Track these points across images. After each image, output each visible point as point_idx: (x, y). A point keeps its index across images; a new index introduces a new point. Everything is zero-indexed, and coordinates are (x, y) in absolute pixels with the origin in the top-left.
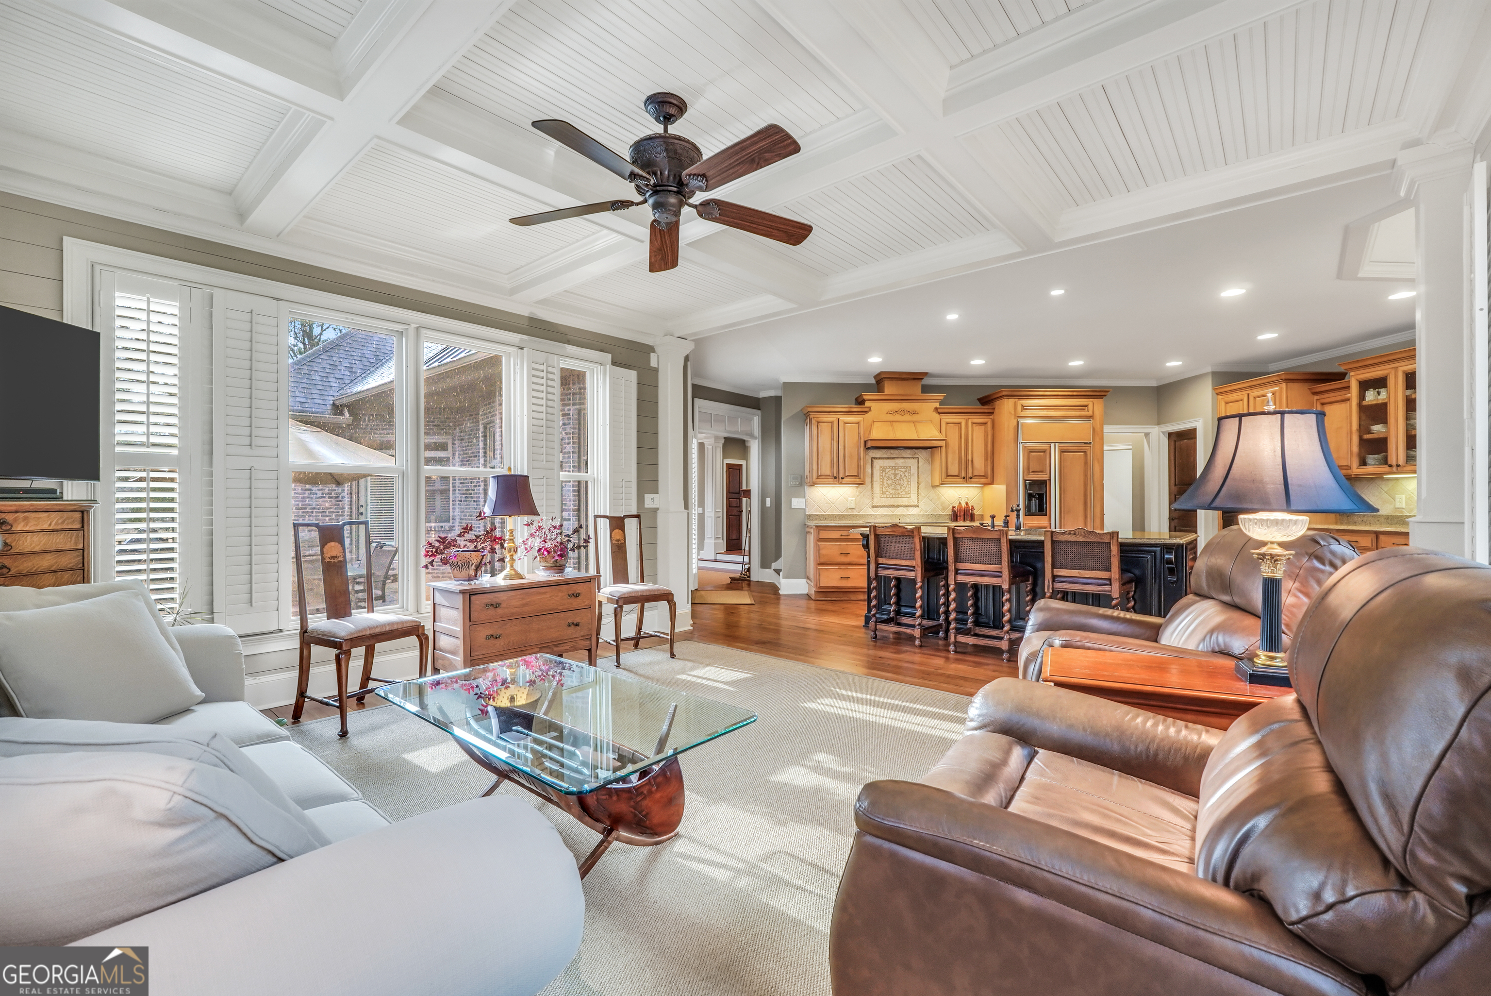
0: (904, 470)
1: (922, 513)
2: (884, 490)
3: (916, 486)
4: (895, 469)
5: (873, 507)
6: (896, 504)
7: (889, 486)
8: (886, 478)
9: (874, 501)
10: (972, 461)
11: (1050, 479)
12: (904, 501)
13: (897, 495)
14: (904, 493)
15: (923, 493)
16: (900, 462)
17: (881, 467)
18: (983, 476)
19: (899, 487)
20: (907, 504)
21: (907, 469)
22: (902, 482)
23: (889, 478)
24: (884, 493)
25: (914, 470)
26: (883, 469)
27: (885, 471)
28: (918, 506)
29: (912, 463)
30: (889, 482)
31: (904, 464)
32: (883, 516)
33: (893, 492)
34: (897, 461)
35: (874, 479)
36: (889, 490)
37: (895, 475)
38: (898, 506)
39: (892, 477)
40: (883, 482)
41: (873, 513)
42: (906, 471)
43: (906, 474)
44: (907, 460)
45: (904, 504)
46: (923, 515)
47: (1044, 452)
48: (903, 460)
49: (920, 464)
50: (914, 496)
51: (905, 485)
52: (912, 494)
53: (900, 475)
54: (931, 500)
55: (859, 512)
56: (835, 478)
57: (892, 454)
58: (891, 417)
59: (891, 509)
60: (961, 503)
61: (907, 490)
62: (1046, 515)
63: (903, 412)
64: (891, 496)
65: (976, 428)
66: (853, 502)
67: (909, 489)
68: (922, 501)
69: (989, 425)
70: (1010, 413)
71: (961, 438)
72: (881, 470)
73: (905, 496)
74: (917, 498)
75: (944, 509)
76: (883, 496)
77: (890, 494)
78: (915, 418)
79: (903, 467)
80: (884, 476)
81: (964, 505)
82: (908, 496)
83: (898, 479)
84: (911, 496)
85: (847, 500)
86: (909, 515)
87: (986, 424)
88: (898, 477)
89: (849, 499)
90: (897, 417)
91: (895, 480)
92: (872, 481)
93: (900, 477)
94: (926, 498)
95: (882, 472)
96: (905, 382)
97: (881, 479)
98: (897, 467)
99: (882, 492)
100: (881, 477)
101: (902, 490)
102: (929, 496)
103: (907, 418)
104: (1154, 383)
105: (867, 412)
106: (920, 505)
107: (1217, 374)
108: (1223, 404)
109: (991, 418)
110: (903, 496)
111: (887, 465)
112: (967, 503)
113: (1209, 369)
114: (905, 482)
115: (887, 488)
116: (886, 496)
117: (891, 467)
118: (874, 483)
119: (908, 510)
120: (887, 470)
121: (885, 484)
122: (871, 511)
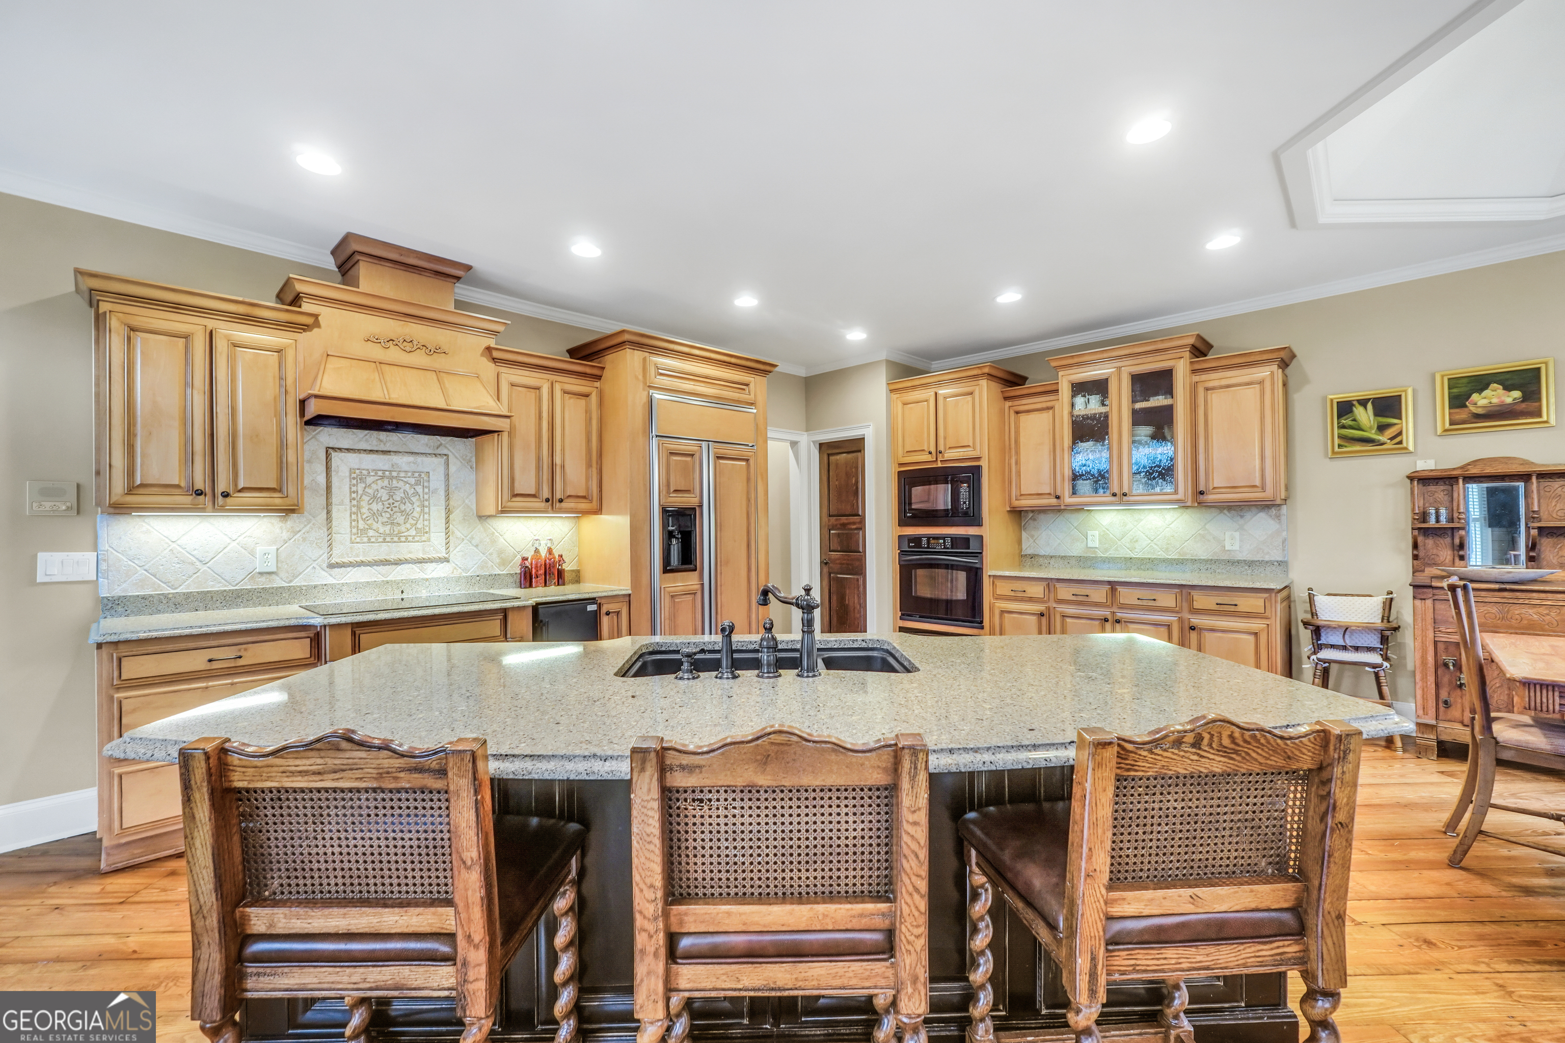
0: (412, 481)
1: (457, 573)
2: (361, 525)
3: (443, 515)
4: (391, 478)
5: (332, 566)
6: (392, 557)
7: (375, 515)
8: (366, 498)
9: (336, 551)
10: (563, 467)
11: (701, 506)
12: (415, 550)
13: (397, 538)
14: (413, 532)
15: (458, 530)
16: (403, 461)
17: (352, 471)
18: (584, 497)
19: (400, 519)
20: (421, 555)
21: (421, 478)
22: (408, 507)
23: (375, 498)
24: (363, 532)
25: (437, 481)
26: (358, 477)
27: (362, 480)
28: (447, 560)
29: (433, 465)
30: (375, 507)
31: (413, 467)
32: (357, 586)
33: (387, 529)
34: (395, 459)
35: (335, 499)
36: (375, 526)
37: (391, 491)
38: (398, 562)
39: (384, 494)
40: (359, 507)
41: (331, 581)
42: (416, 484)
43: (419, 489)
44: (420, 459)
45: (413, 556)
46: (458, 579)
47: (693, 455)
48: (411, 458)
49: (453, 469)
50: (437, 538)
51: (416, 514)
52: (432, 534)
53: (402, 490)
54: (477, 546)
55: (291, 581)
56: (199, 493)
57: (381, 441)
58: (376, 352)
59: (381, 569)
60: (537, 551)
61: (419, 526)
62: (695, 570)
63: (409, 344)
64: (381, 540)
65: (571, 402)
66: (272, 557)
67: (426, 523)
68: (457, 550)
69: (594, 398)
70: (637, 378)
71: (540, 417)
72: (354, 478)
73: (417, 539)
74: (444, 542)
75: (504, 563)
76: (358, 539)
77: (377, 534)
78: (438, 362)
79: (410, 474)
80: (360, 492)
81: (543, 553)
82: (424, 538)
83: (398, 499)
84: (432, 539)
85: (252, 553)
86: (427, 580)
87: (587, 396)
88: (399, 495)
89: (259, 550)
90: (394, 354)
91: (391, 501)
92: (328, 504)
93: (403, 495)
94: (465, 541)
95: (354, 482)
96: (415, 277)
97: (354, 499)
98: (394, 474)
99: (354, 531)
100: (354, 495)
101: (408, 526)
102: (472, 538)
103: (418, 358)
104: (802, 372)
105: (306, 328)
106: (451, 559)
107: (891, 364)
108: (900, 405)
109: (597, 384)
110: (410, 539)
111: (370, 467)
112: (550, 551)
113: (883, 356)
114: (415, 506)
115: (369, 522)
116: (365, 539)
117: (380, 473)
118: (336, 507)
119: (423, 570)
120: (370, 480)
121: (365, 510)
122: (328, 577)
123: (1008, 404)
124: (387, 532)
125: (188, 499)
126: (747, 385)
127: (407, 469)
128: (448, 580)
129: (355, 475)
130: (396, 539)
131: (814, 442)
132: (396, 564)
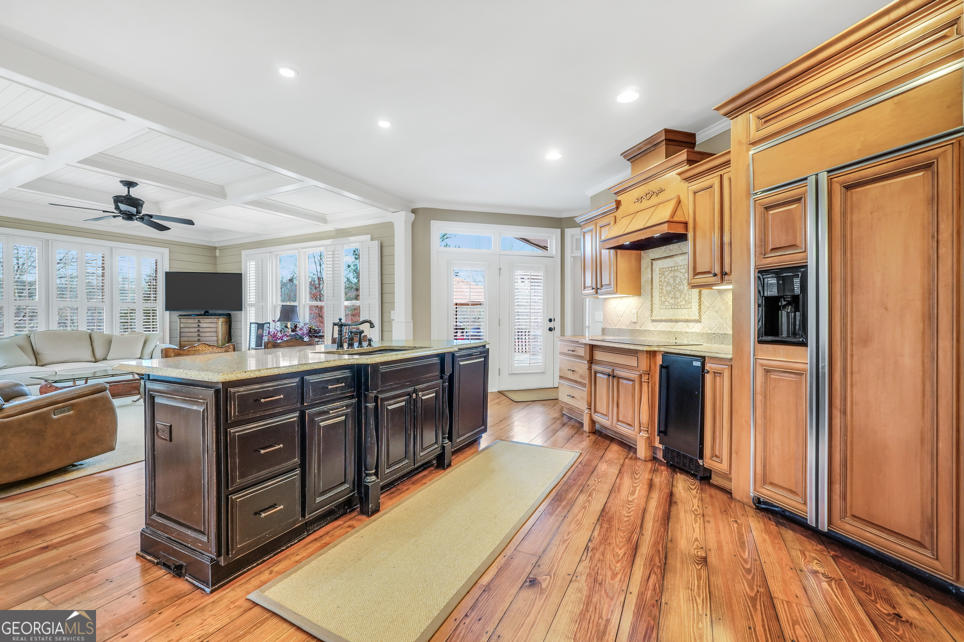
0: (684, 271)
1: (704, 331)
2: (663, 299)
4: (675, 271)
5: (653, 321)
6: (675, 318)
7: (668, 293)
8: (665, 284)
9: (654, 313)
12: (683, 314)
13: (676, 306)
14: (683, 303)
15: (705, 301)
16: (680, 260)
17: (660, 270)
19: (678, 295)
20: (687, 317)
22: (682, 287)
23: (668, 284)
24: (664, 303)
27: (664, 274)
28: (699, 321)
30: (669, 288)
31: (684, 263)
33: (672, 301)
34: (677, 259)
35: (654, 286)
36: (668, 299)
37: (675, 277)
38: (677, 321)
39: (671, 281)
40: (662, 289)
42: (685, 273)
43: (686, 275)
45: (684, 318)
48: (683, 257)
50: (695, 307)
51: (685, 292)
52: (693, 304)
53: (679, 278)
54: (717, 312)
55: (641, 327)
57: (671, 250)
59: (670, 323)
61: (687, 299)
62: (806, 345)
64: (670, 307)
66: (635, 315)
67: (690, 296)
68: (706, 314)
72: (661, 274)
73: (685, 307)
74: (698, 308)
76: (662, 308)
77: (669, 304)
79: (682, 267)
80: (663, 281)
82: (689, 307)
83: (677, 283)
84: (693, 307)
85: (631, 314)
86: (687, 333)
88: (678, 280)
89: (633, 311)
91: (675, 284)
92: (652, 289)
93: (679, 280)
94: (711, 308)
95: (661, 276)
97: (660, 285)
98: (676, 268)
99: (660, 302)
100: (660, 283)
101: (682, 299)
102: (714, 306)
106: (702, 321)
110: (682, 306)
111: (666, 266)
114: (685, 286)
115: (666, 297)
116: (664, 307)
117: (670, 269)
118: (654, 290)
119: (688, 327)
120: (666, 273)
121: (664, 291)
122: (651, 327)
124: (673, 303)
127: (681, 264)
128: (697, 334)
129: (661, 272)
130: (676, 307)
132: (676, 322)
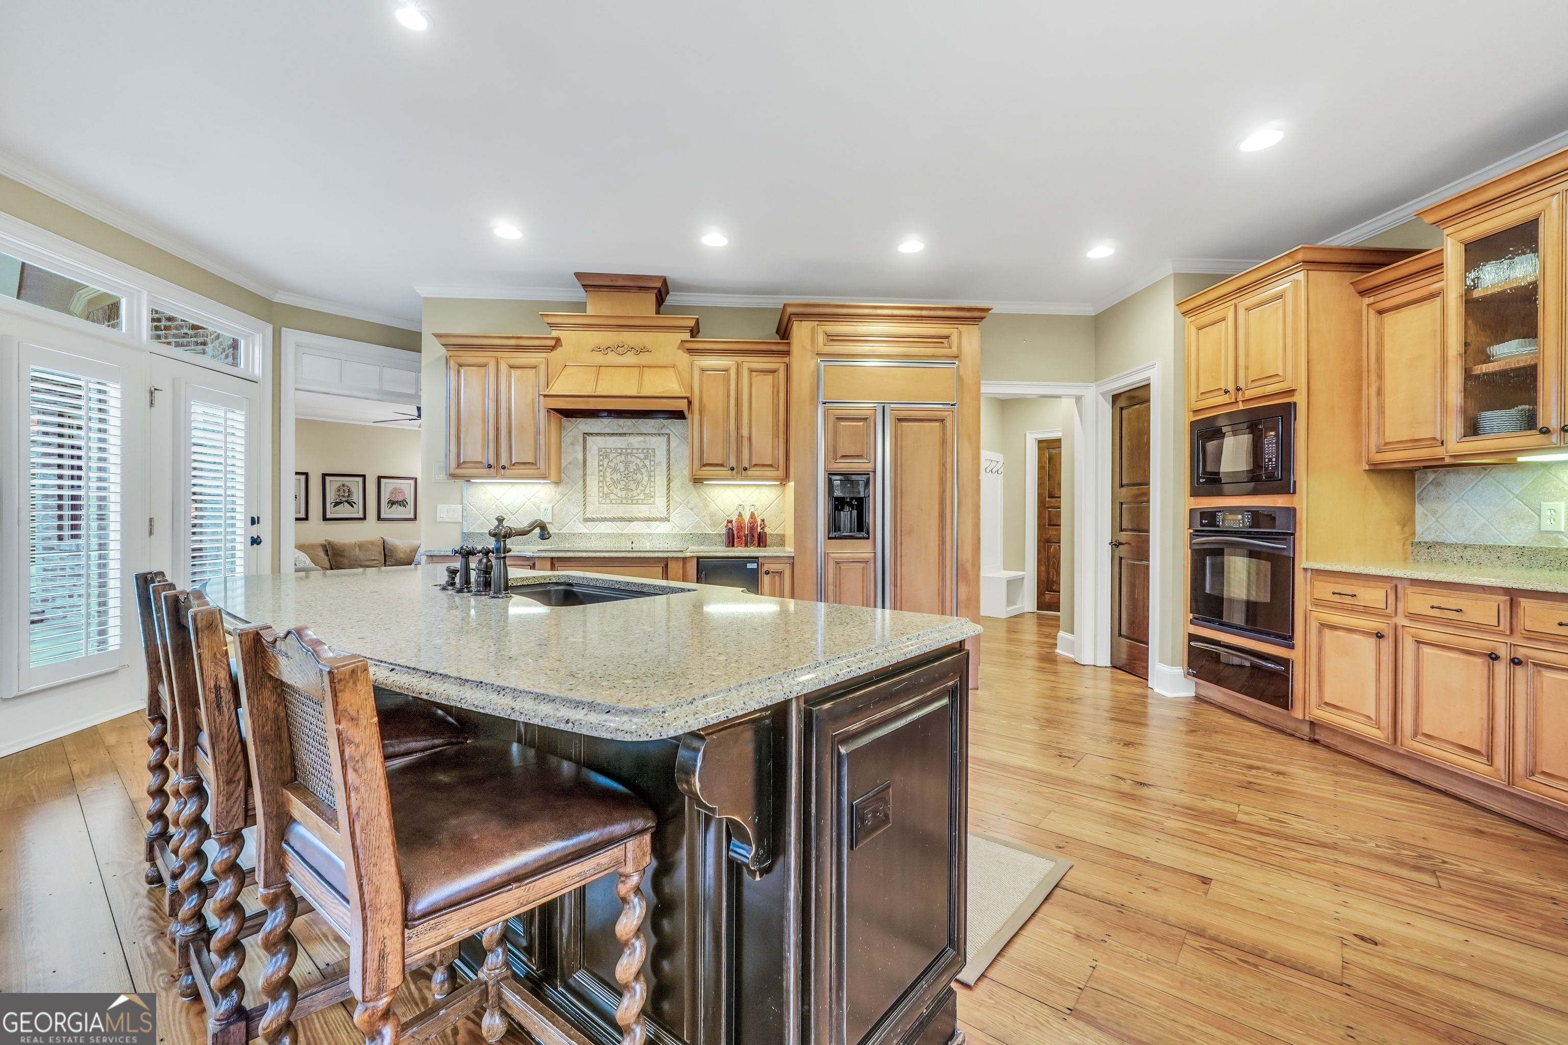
0: (642, 456)
1: (675, 531)
2: (606, 490)
3: (666, 483)
4: (627, 454)
5: (586, 520)
6: (627, 516)
7: (615, 483)
8: (609, 470)
9: (588, 510)
10: (750, 438)
11: (875, 472)
12: (643, 510)
13: (630, 500)
14: (642, 496)
15: (676, 496)
16: (635, 441)
17: (600, 450)
18: (771, 466)
19: (633, 486)
20: (647, 515)
21: (649, 454)
22: (639, 476)
23: (615, 470)
24: (607, 495)
25: (661, 456)
26: (604, 454)
27: (607, 456)
28: (667, 520)
29: (658, 443)
30: (615, 476)
31: (643, 445)
32: (602, 536)
33: (624, 493)
34: (630, 439)
35: (588, 471)
36: (615, 491)
37: (627, 464)
38: (631, 520)
39: (621, 467)
40: (604, 477)
41: (585, 531)
42: (645, 459)
43: (647, 462)
44: (648, 438)
45: (642, 515)
46: (675, 536)
47: (866, 419)
48: (641, 438)
49: (673, 445)
50: (660, 502)
51: (644, 483)
52: (656, 499)
53: (634, 464)
54: (692, 509)
55: (560, 530)
56: (490, 467)
57: (620, 426)
58: (599, 358)
59: (618, 523)
60: (740, 515)
61: (647, 491)
62: (868, 538)
63: (621, 349)
64: (619, 502)
65: (758, 379)
66: (549, 512)
67: (652, 489)
68: (676, 511)
69: (782, 373)
70: (804, 348)
71: (728, 396)
72: (601, 455)
73: (645, 502)
74: (666, 504)
75: (714, 524)
76: (603, 501)
77: (616, 498)
78: (644, 359)
79: (640, 451)
80: (605, 466)
81: (747, 518)
82: (650, 502)
83: (632, 470)
84: (656, 503)
85: (539, 509)
86: (651, 534)
87: (774, 371)
88: (632, 467)
89: (543, 506)
90: (612, 358)
91: (626, 472)
92: (585, 475)
93: (635, 467)
94: (683, 505)
95: (601, 458)
96: (625, 295)
97: (601, 471)
98: (629, 451)
99: (601, 494)
100: (601, 468)
101: (639, 491)
102: (688, 502)
103: (630, 358)
104: (1090, 310)
105: (553, 348)
106: (671, 519)
107: (1181, 278)
108: (1193, 330)
109: (786, 360)
110: (640, 501)
111: (612, 446)
112: (752, 515)
113: (1168, 269)
114: (644, 476)
115: (611, 488)
116: (608, 501)
117: (619, 451)
118: (588, 478)
119: (649, 527)
120: (612, 456)
121: (608, 479)
122: (582, 528)
123: (1367, 300)
124: (624, 496)
125: (485, 471)
126: (947, 337)
127: (638, 447)
128: (667, 536)
129: (601, 453)
130: (630, 502)
131: (1103, 394)
132: (630, 521)
